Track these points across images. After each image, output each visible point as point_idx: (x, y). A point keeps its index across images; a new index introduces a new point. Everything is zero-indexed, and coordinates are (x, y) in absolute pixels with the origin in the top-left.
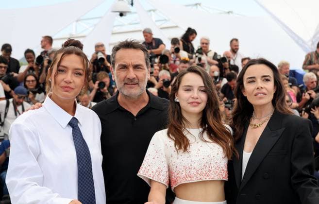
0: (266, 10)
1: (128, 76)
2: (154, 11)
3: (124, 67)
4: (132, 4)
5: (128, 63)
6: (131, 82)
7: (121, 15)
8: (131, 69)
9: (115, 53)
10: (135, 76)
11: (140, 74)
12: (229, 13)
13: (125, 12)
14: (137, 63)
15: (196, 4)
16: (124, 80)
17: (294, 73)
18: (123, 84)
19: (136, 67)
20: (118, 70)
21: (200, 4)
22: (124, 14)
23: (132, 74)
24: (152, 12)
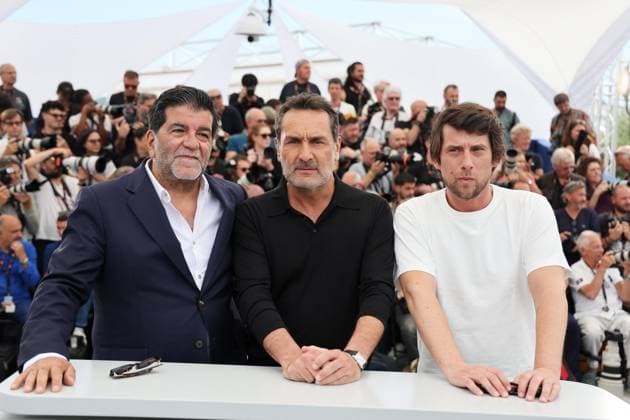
0: (491, 37)
1: (300, 156)
2: (302, 32)
3: (295, 141)
4: (269, 22)
5: (301, 133)
6: (305, 166)
7: (251, 39)
8: (306, 144)
9: (282, 116)
10: (312, 157)
11: (320, 152)
12: (427, 39)
13: (258, 35)
14: (316, 135)
15: (373, 24)
16: (294, 163)
17: (535, 145)
18: (292, 169)
19: (315, 141)
20: (285, 144)
21: (379, 24)
22: (255, 38)
23: (307, 151)
24: (300, 35)
